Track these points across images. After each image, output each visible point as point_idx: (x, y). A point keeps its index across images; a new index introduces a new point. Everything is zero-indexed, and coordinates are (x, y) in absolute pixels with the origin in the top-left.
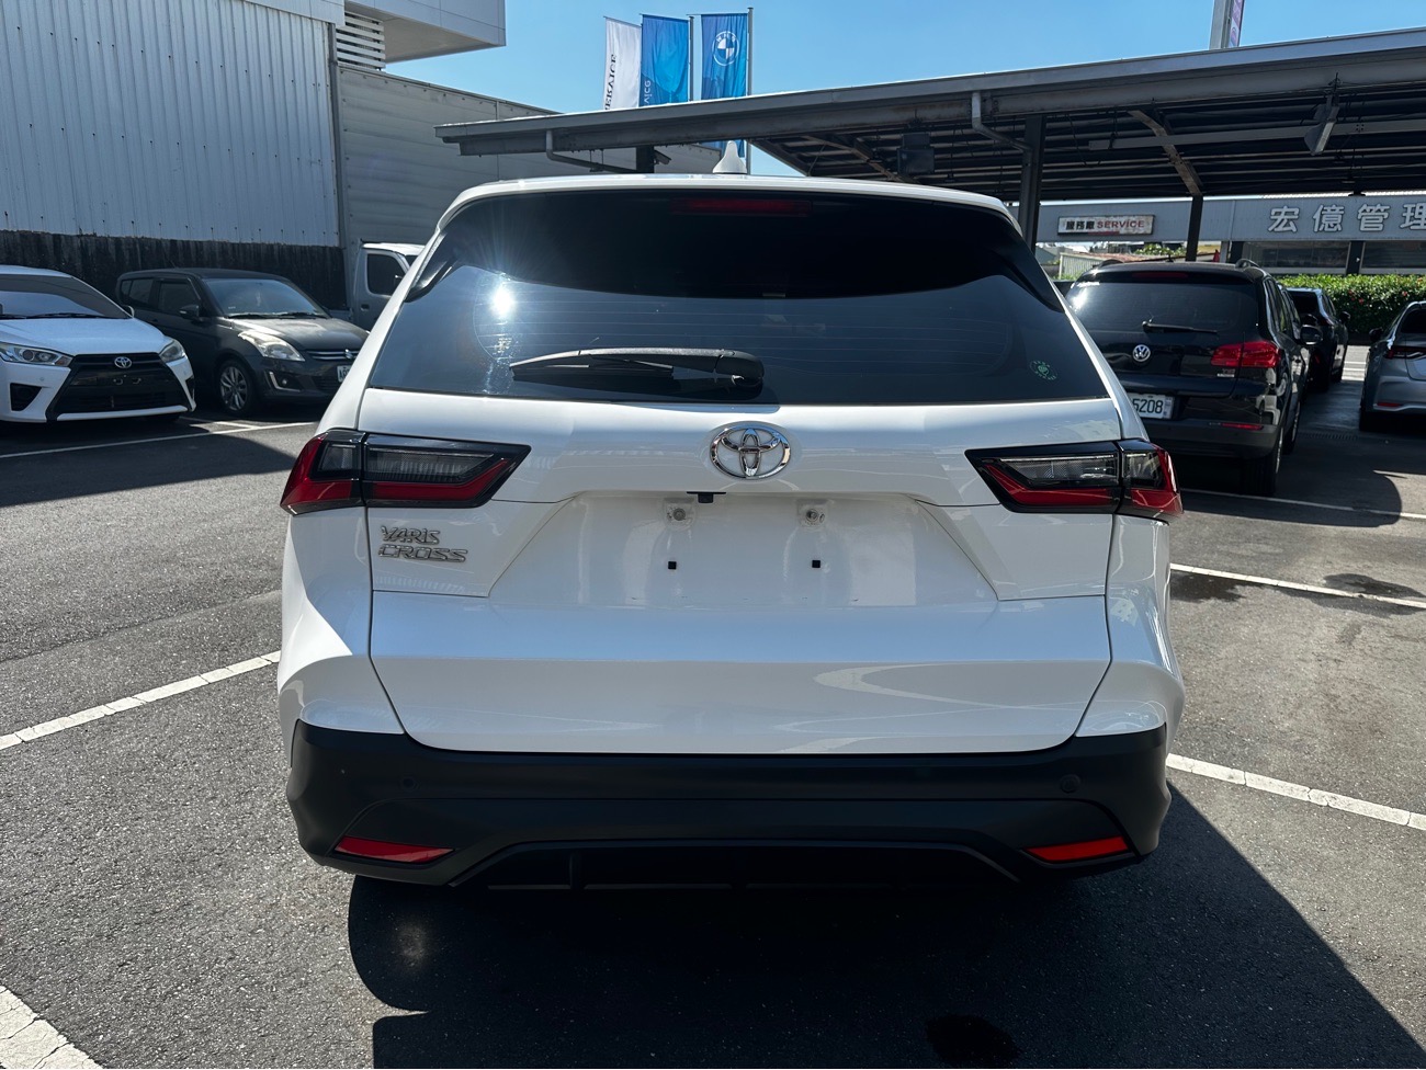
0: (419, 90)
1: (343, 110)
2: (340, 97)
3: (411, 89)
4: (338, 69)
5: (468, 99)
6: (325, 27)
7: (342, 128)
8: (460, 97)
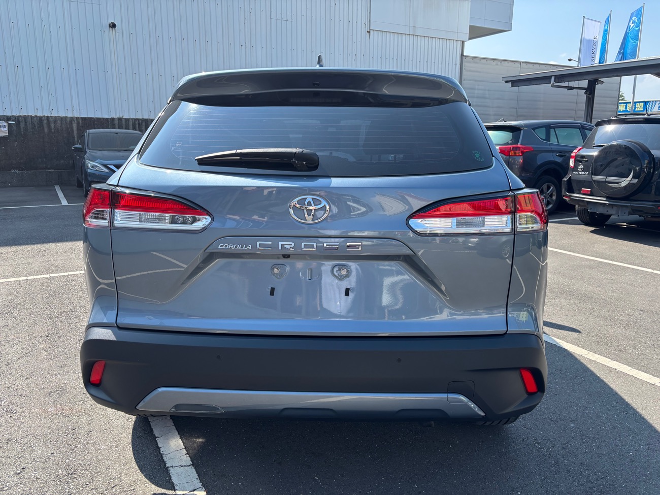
0: (492, 61)
1: (464, 72)
2: (464, 68)
3: (489, 61)
4: (464, 57)
5: (510, 63)
6: (461, 42)
7: (463, 79)
8: (506, 63)
